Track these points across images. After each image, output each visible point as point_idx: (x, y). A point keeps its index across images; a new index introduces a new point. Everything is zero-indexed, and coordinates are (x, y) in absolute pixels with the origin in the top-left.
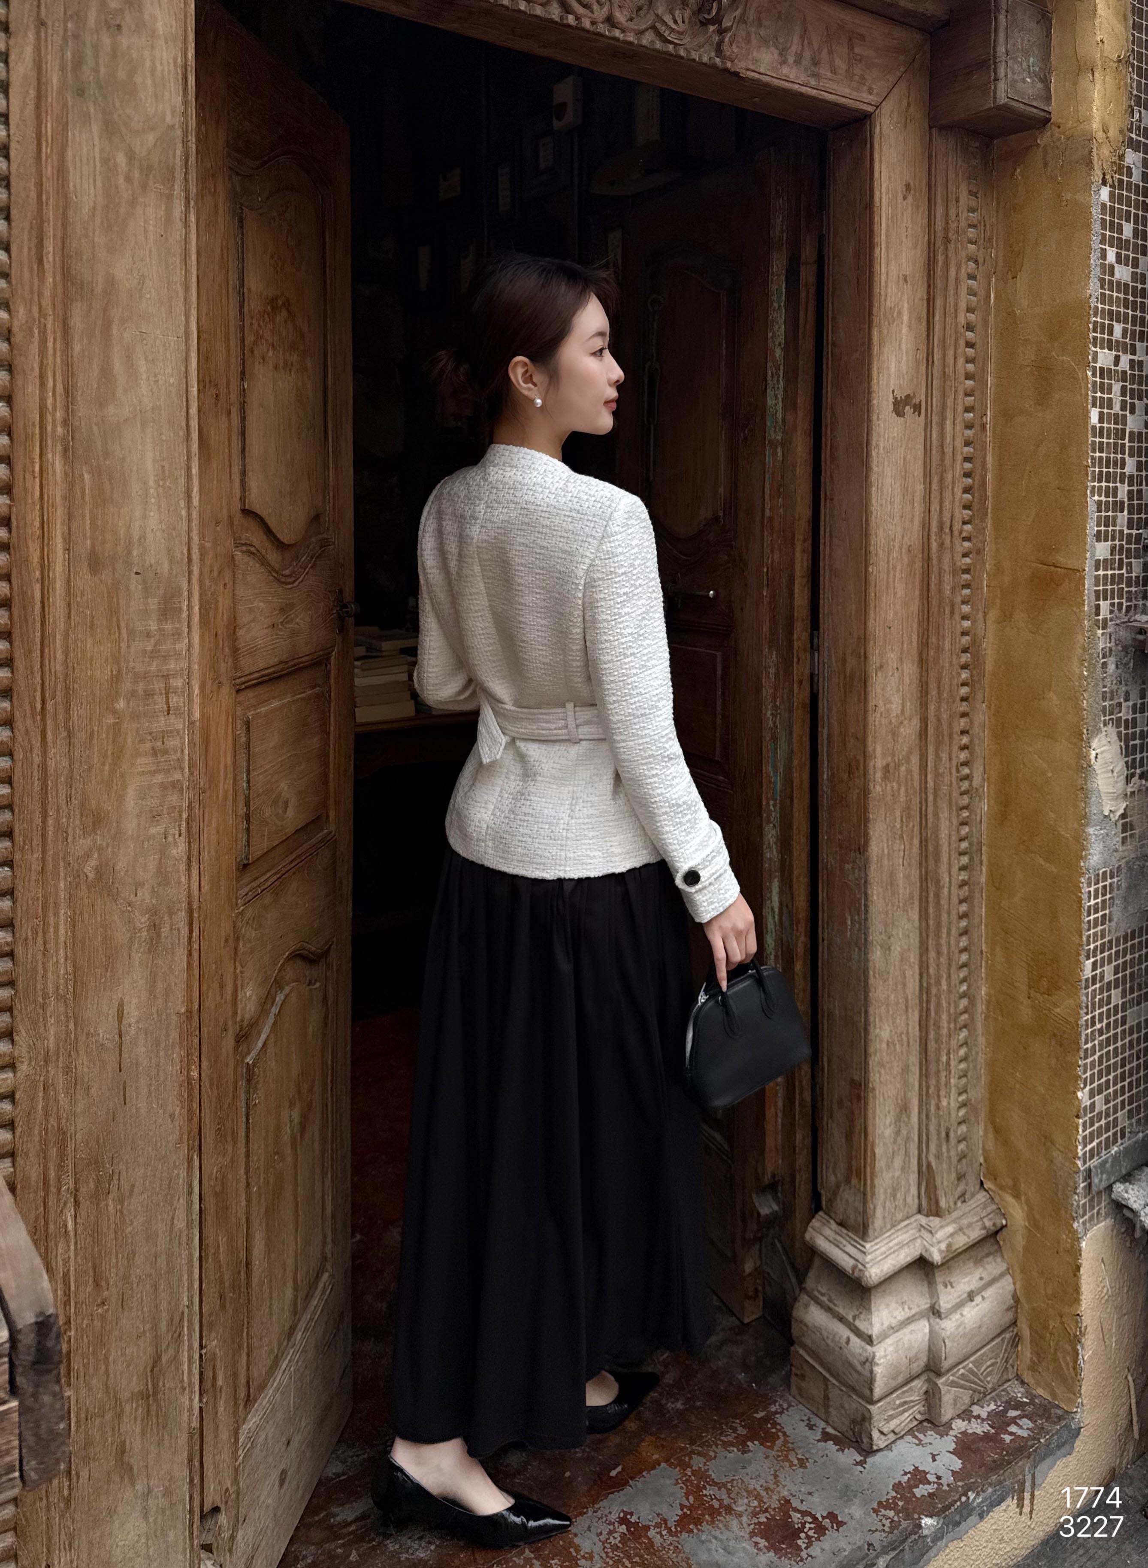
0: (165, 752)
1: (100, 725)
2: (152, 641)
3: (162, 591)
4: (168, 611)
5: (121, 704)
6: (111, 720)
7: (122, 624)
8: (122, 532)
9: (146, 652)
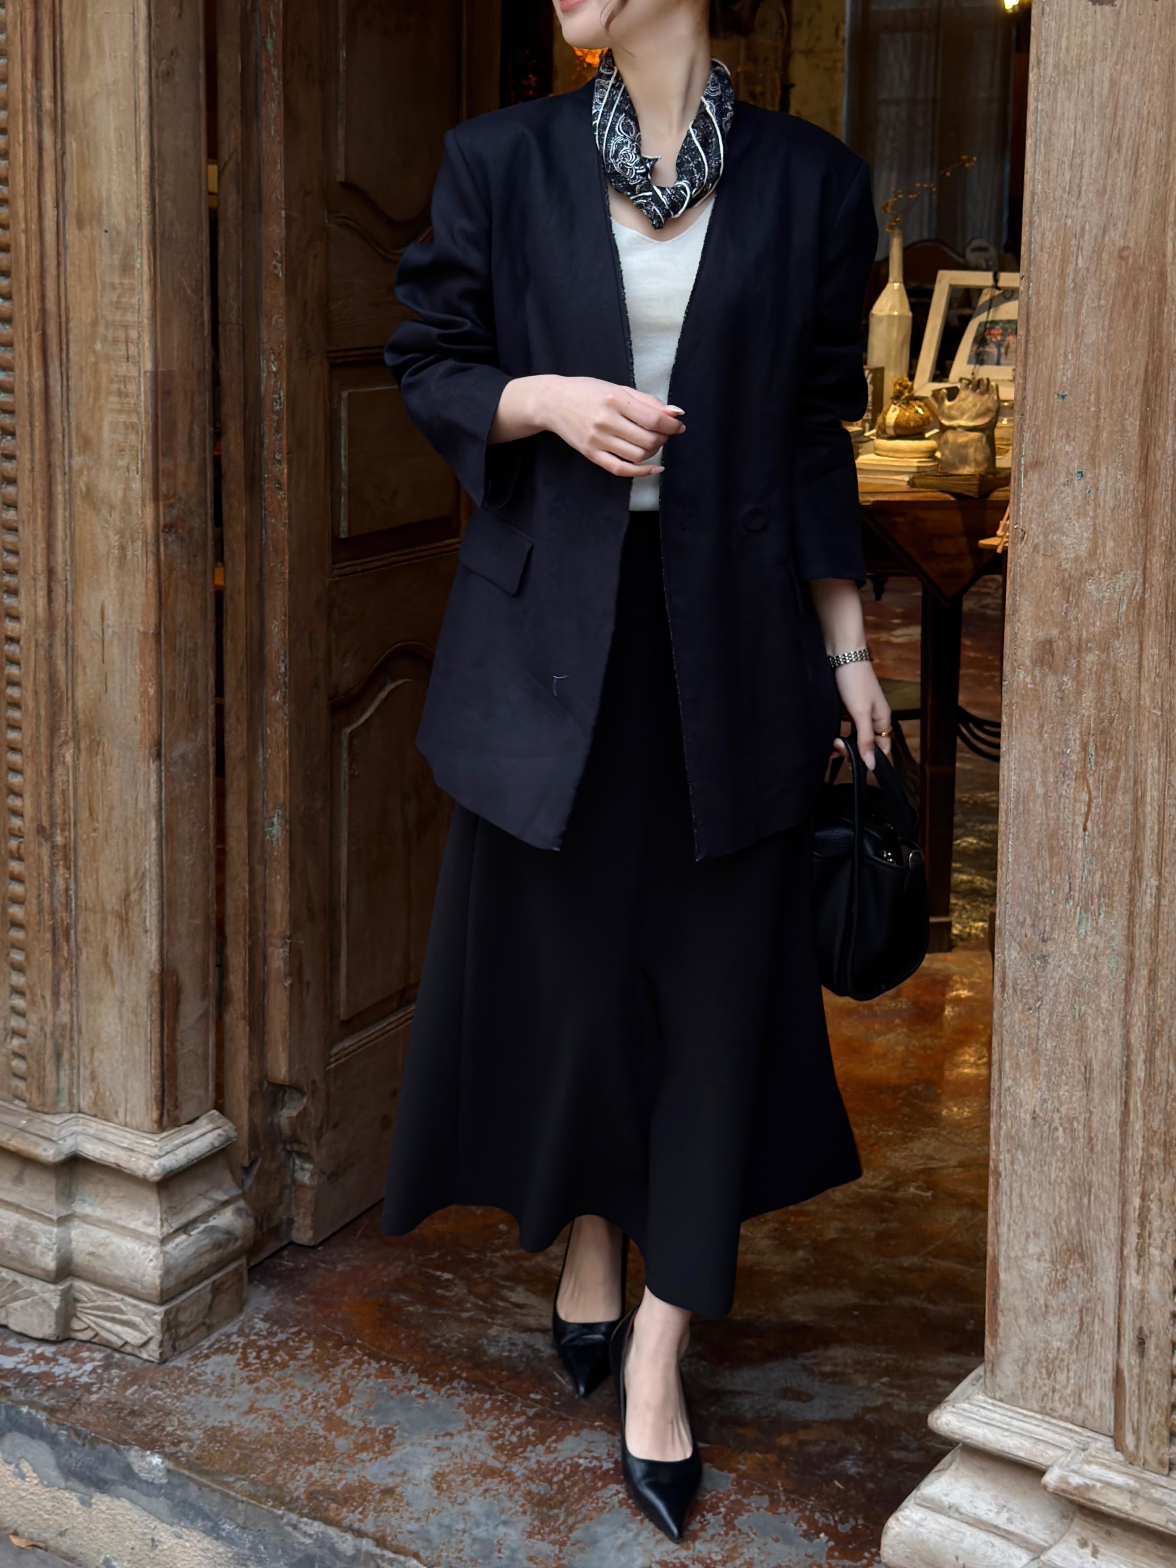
0: (127, 395)
1: (87, 363)
2: (117, 293)
3: (121, 249)
4: (126, 269)
5: (98, 346)
6: (92, 359)
7: (98, 275)
8: (96, 194)
9: (112, 303)
